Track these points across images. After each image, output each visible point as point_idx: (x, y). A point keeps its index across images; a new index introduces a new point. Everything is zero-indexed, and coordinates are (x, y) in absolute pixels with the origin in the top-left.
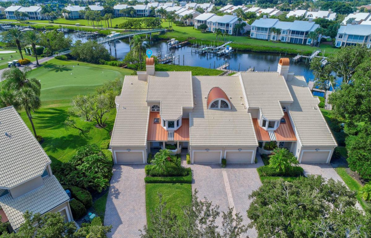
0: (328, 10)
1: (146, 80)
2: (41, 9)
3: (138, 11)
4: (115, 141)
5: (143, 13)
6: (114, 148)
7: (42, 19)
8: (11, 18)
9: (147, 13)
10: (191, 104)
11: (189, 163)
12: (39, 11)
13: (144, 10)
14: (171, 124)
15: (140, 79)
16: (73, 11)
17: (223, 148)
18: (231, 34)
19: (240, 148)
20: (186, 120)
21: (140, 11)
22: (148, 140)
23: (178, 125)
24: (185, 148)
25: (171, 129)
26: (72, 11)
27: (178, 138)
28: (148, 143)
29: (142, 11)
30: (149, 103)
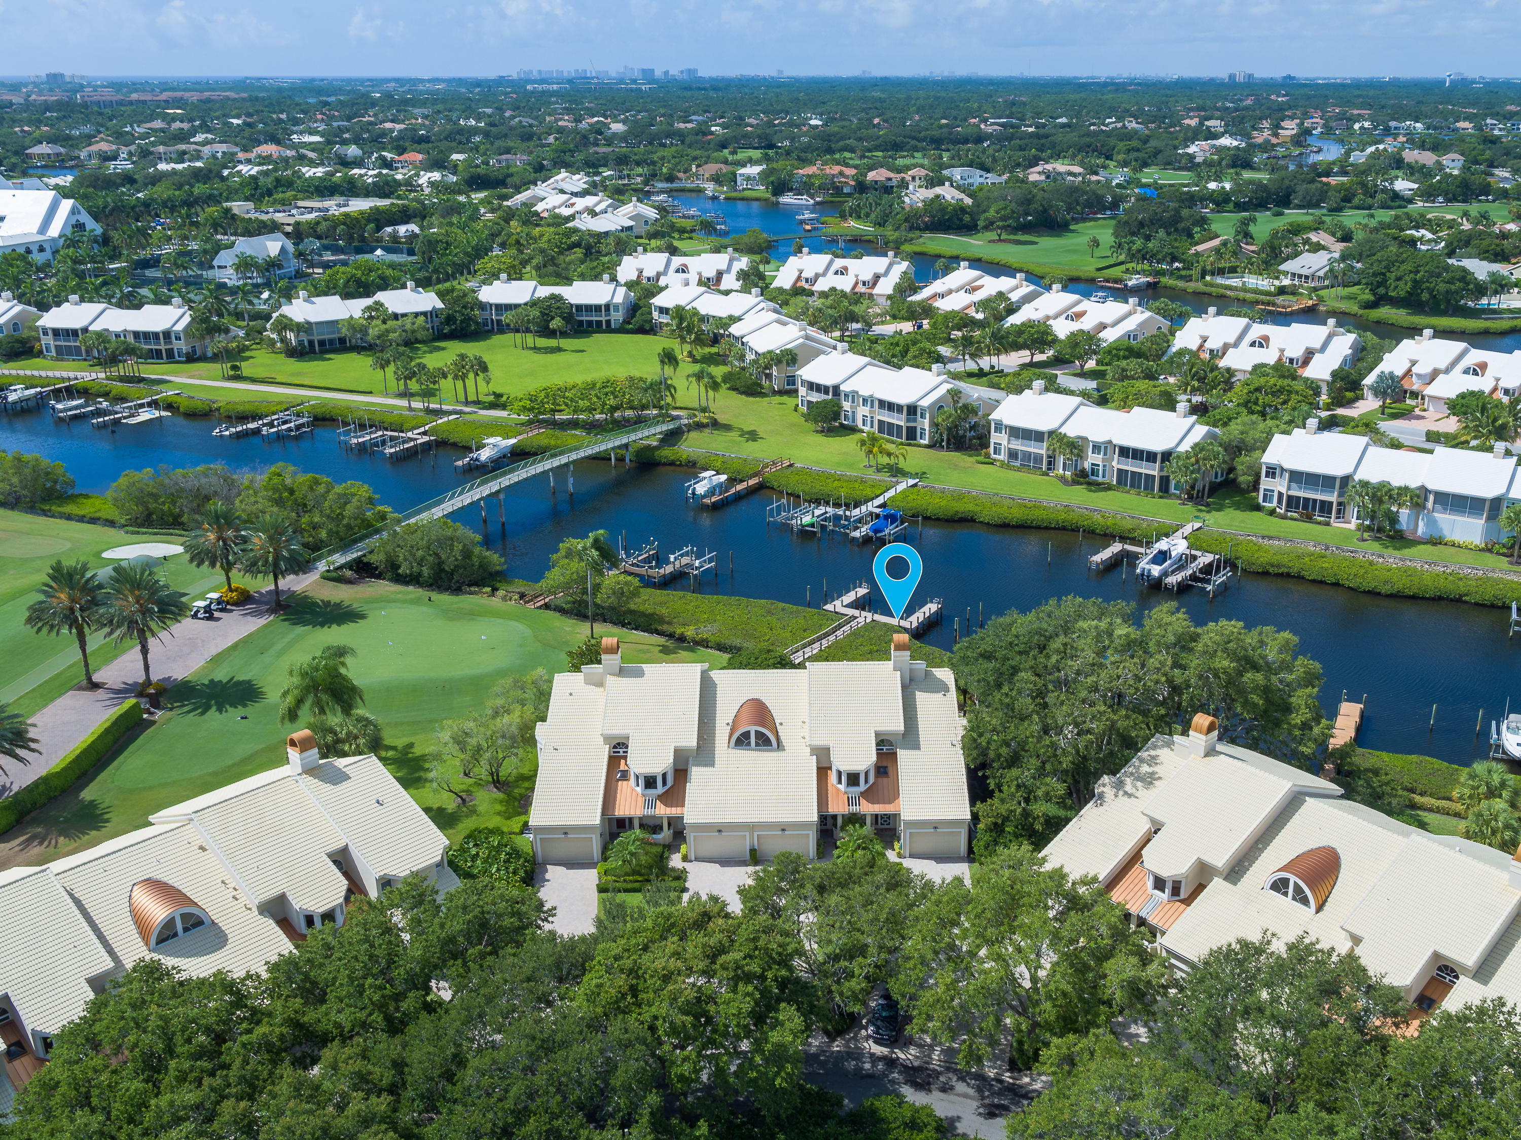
0: (1325, 324)
1: (600, 684)
2: (187, 319)
3: (579, 308)
4: (538, 816)
5: (603, 319)
6: (540, 830)
7: (191, 358)
8: (62, 353)
9: (617, 317)
10: (691, 741)
11: (685, 859)
12: (180, 327)
13: (607, 307)
14: (650, 782)
15: (588, 682)
16: (317, 323)
17: (751, 827)
18: (926, 442)
19: (783, 828)
20: (681, 773)
21: (589, 308)
22: (603, 814)
23: (664, 783)
24: (679, 833)
25: (651, 792)
26: (313, 319)
27: (662, 810)
28: (602, 820)
29: (598, 308)
30: (607, 739)
